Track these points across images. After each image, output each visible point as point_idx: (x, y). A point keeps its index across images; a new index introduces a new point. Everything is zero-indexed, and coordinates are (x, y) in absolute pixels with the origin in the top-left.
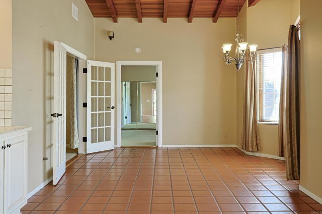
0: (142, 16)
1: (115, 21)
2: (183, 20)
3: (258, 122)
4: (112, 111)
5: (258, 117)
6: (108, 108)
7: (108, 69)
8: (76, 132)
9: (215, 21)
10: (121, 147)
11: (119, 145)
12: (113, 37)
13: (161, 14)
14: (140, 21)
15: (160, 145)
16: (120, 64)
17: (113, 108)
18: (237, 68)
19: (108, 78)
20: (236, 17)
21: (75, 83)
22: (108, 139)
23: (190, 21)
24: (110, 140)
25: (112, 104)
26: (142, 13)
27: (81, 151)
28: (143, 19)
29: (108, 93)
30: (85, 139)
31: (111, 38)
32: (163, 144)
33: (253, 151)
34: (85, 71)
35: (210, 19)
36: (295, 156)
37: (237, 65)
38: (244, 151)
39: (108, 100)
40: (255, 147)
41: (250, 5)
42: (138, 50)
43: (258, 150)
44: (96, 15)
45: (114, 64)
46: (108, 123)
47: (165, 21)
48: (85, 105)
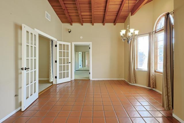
0: (83, 22)
1: (71, 25)
2: (101, 24)
3: (136, 69)
4: (70, 64)
5: (136, 67)
6: (68, 63)
7: (68, 46)
8: (51, 74)
9: (115, 25)
10: (74, 80)
11: (73, 79)
12: (71, 32)
13: (91, 22)
14: (82, 25)
15: (91, 79)
16: (73, 44)
17: (70, 63)
18: (128, 43)
19: (68, 49)
20: (124, 22)
21: (51, 51)
22: (68, 76)
23: (104, 25)
24: (68, 77)
25: (70, 61)
26: (83, 21)
27: (54, 83)
28: (84, 24)
29: (68, 56)
30: (56, 77)
31: (69, 32)
32: (92, 78)
33: (133, 83)
34: (56, 46)
35: (113, 24)
36: (170, 95)
37: (128, 41)
38: (129, 83)
39: (68, 59)
40: (134, 81)
41: (132, 15)
42: (81, 37)
43: (136, 83)
44: (63, 22)
45: (70, 43)
46: (68, 69)
47: (93, 25)
48: (56, 62)
